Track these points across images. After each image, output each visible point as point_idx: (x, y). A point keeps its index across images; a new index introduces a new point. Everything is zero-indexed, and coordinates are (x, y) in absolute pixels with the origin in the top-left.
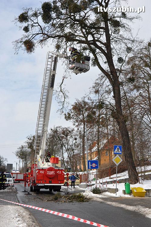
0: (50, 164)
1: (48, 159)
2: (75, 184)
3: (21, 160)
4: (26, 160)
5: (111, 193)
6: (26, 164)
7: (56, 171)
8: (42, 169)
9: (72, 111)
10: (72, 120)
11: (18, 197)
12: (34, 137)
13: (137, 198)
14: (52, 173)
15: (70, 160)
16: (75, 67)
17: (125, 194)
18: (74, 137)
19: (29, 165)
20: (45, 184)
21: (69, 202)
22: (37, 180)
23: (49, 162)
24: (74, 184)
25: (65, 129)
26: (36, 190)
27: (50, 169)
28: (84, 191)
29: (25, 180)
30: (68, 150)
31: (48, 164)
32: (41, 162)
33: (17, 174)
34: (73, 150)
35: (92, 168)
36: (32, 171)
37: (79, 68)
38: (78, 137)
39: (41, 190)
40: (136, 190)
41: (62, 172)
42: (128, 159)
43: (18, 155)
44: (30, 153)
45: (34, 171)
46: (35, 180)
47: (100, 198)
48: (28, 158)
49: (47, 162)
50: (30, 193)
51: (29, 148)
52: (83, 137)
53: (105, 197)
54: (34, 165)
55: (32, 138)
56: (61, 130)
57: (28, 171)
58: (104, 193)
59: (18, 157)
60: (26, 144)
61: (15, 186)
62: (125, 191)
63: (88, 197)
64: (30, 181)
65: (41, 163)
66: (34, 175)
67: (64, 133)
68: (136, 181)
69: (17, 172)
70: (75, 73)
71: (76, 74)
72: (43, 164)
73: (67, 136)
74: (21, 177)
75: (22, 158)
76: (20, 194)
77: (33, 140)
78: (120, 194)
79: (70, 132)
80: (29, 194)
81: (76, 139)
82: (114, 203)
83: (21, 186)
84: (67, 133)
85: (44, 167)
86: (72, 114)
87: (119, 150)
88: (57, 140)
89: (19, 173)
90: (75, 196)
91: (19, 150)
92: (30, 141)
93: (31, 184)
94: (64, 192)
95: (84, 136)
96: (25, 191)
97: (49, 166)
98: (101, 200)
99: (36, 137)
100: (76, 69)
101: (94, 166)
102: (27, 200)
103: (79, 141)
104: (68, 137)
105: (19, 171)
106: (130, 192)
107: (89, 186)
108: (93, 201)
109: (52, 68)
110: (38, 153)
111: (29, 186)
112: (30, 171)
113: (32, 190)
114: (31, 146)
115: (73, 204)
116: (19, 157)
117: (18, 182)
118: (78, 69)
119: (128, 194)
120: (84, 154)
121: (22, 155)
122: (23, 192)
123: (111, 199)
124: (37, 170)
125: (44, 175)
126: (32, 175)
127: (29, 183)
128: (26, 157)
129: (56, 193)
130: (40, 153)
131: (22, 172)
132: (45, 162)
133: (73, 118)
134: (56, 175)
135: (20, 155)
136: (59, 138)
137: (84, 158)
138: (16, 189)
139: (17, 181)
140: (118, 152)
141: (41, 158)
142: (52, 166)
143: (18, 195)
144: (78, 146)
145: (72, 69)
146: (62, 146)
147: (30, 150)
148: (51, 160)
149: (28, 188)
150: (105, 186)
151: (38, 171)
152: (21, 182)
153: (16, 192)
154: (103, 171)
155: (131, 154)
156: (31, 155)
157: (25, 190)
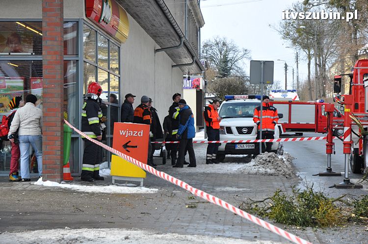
3: (303, 54)
4: (320, 52)
6: (321, 66)
33: (290, 103)
43: (288, 34)
48: (327, 44)
59: (289, 42)
61: (285, 150)
69: (291, 96)
74: (305, 115)
75: (306, 47)
80: (349, 185)
83: (311, 151)
89: (297, 99)
96: (330, 173)
105: (295, 94)
111: (346, 151)
116: (295, 41)
117: (294, 133)
121: (306, 34)
122: (321, 175)
128: (319, 43)
131: (307, 96)
135: (296, 35)
138: (291, 163)
139: (293, 130)
152: (304, 133)
156: (340, 32)
157: (329, 170)
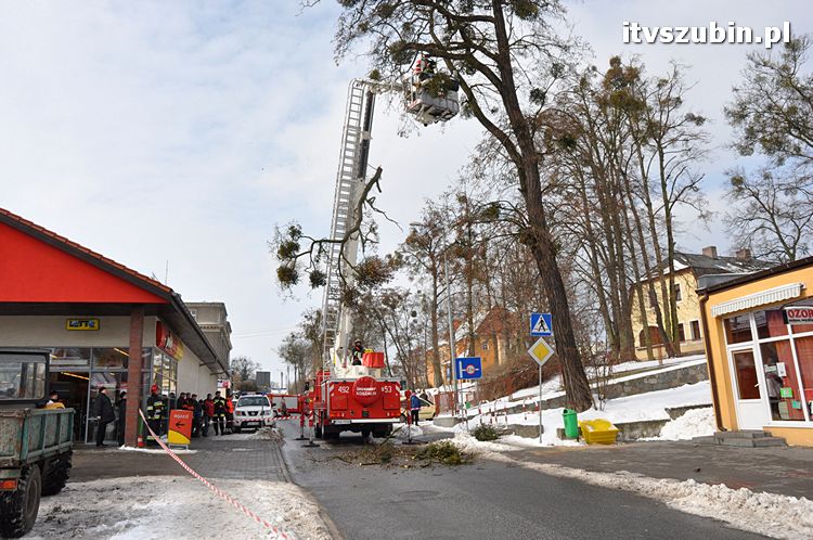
0: (362, 368)
1: (355, 357)
2: (420, 416)
3: (292, 366)
4: (301, 365)
5: (523, 436)
6: (302, 374)
7: (379, 385)
8: (345, 383)
9: (406, 247)
10: (405, 269)
11: (287, 456)
12: (319, 313)
13: (596, 447)
14: (369, 391)
15: (403, 362)
16: (423, 106)
17: (563, 439)
18: (409, 309)
19: (309, 377)
20: (354, 421)
21: (423, 467)
22: (331, 409)
23: (360, 364)
24: (417, 417)
25: (389, 292)
26: (330, 434)
27: (365, 382)
28: (452, 435)
29: (302, 409)
30: (396, 340)
31: (357, 369)
32: (339, 365)
33: (283, 396)
34: (409, 339)
35: (466, 376)
36: (318, 389)
37: (432, 109)
38: (418, 310)
39: (343, 434)
40: (593, 427)
41: (394, 389)
42: (565, 349)
43: (283, 354)
44: (311, 350)
45: (323, 389)
46: (326, 410)
47: (502, 453)
48: (306, 361)
49: (354, 364)
50: (316, 442)
51: (307, 337)
52: (431, 307)
53: (513, 449)
54: (322, 372)
55: (315, 316)
56: (380, 294)
57: (307, 389)
58: (504, 438)
59: (284, 359)
60: (302, 330)
62: (563, 430)
63: (465, 450)
64: (314, 413)
65: (340, 367)
66: (324, 399)
67: (386, 302)
68: (586, 403)
69: (283, 392)
70: (423, 122)
71: (426, 125)
72: (344, 370)
73: (393, 307)
74: (292, 403)
75: (293, 362)
76: (291, 446)
77: (317, 321)
78: (549, 439)
79: (400, 297)
80: (312, 445)
81: (414, 314)
82: (546, 466)
83: (294, 425)
84: (394, 301)
85: (348, 377)
86: (405, 255)
87: (546, 326)
88: (371, 316)
89: (288, 394)
90: (434, 450)
91: (287, 343)
92: (310, 322)
93: (317, 421)
94: (400, 438)
95: (435, 305)
96: (302, 438)
97: (361, 374)
98: (505, 458)
99: (323, 314)
100: (426, 110)
101: (471, 372)
102: (309, 463)
103: (421, 317)
104: (397, 310)
105: (286, 391)
106: (578, 434)
107: (460, 421)
108: (485, 461)
109: (362, 125)
110: (332, 343)
111: (311, 425)
112: (312, 390)
113: (318, 435)
114: (312, 332)
115: (435, 472)
116: (287, 359)
118: (429, 111)
119: (572, 438)
120: (436, 347)
121: (294, 354)
122: (297, 440)
123: (533, 455)
124: (330, 385)
125: (350, 398)
126: (317, 399)
127: (311, 418)
128: (301, 360)
129: (379, 441)
130: (337, 344)
131: (294, 391)
132: (349, 366)
133: (409, 264)
134: (381, 396)
135: (288, 355)
136: (375, 311)
137: (437, 356)
138: (281, 434)
140: (542, 331)
141: (340, 355)
142: (367, 375)
143: (285, 448)
144: (420, 331)
145: (414, 111)
146: (384, 332)
147: (309, 342)
148: (365, 360)
149: (310, 431)
150: (501, 420)
151: (332, 387)
153: (280, 441)
154: (492, 383)
155: (570, 336)
157: (302, 436)
